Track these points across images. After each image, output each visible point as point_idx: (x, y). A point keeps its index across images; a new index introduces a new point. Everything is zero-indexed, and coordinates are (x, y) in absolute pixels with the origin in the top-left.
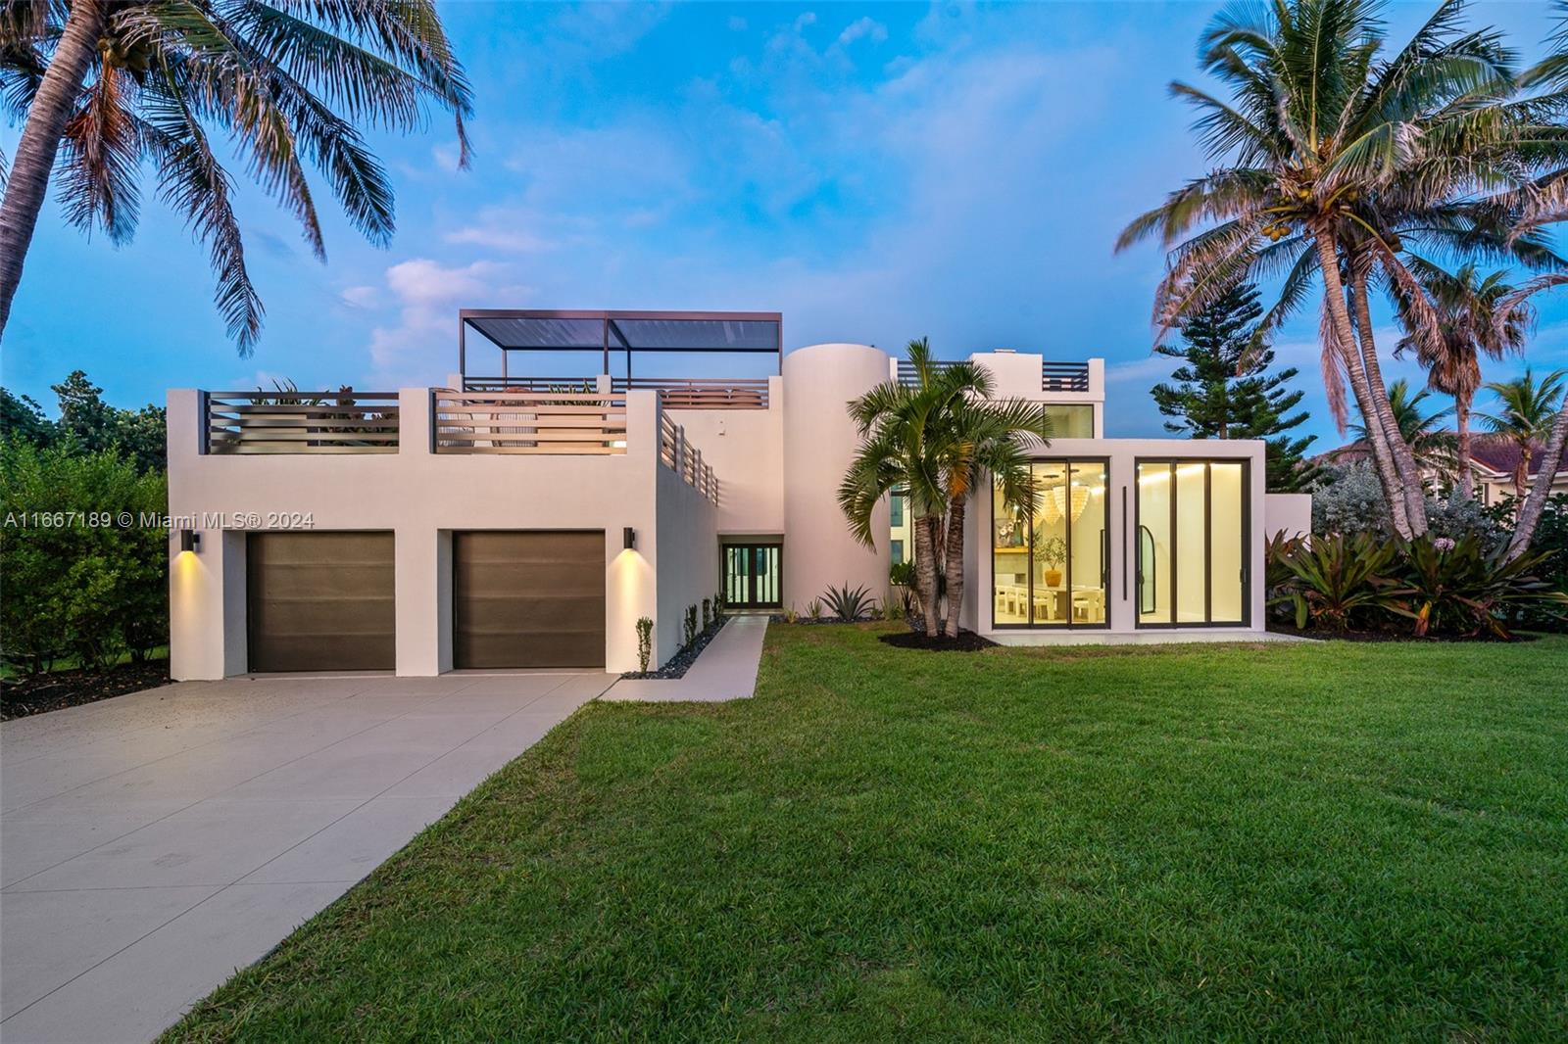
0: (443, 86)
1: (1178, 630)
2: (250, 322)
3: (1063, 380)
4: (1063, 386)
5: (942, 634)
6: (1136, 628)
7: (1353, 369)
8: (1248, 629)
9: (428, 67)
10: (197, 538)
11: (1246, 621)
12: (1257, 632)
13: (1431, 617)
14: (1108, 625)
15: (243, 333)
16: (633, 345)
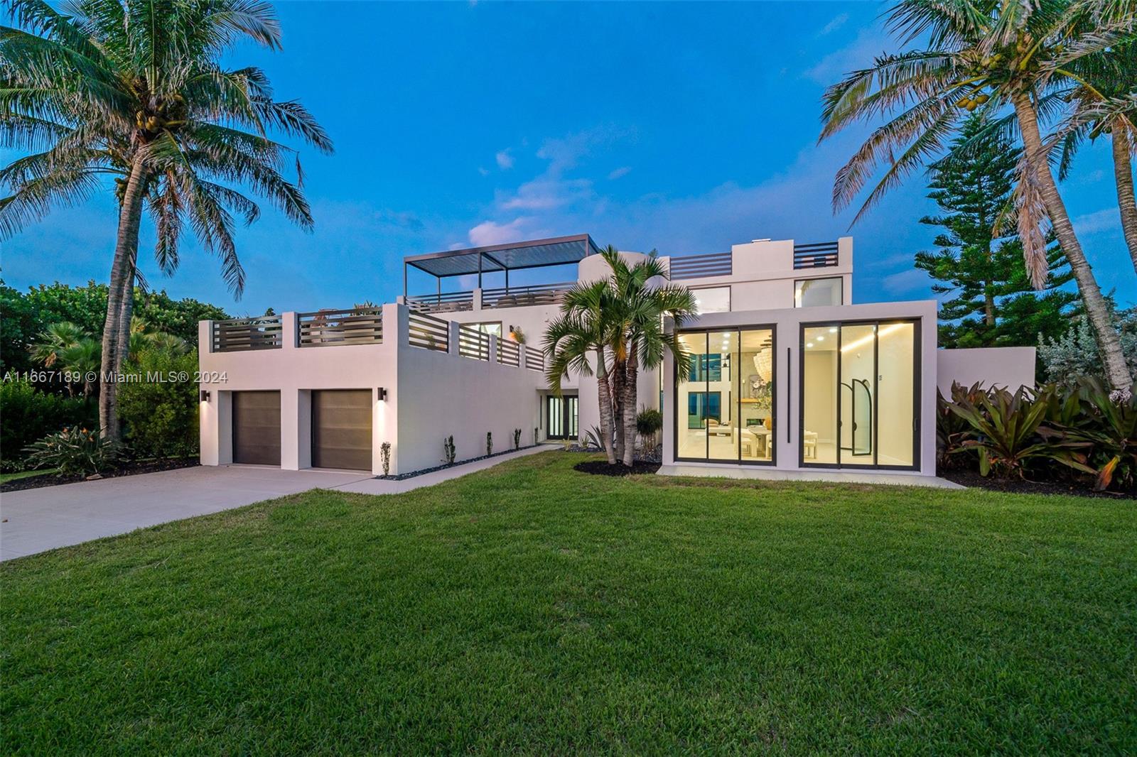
0: (317, 140)
1: (842, 470)
2: (240, 283)
3: (827, 257)
4: (827, 263)
5: (619, 462)
6: (800, 467)
7: (1055, 222)
8: (917, 473)
9: (308, 133)
10: (209, 395)
11: (916, 466)
12: (927, 477)
13: (1117, 473)
14: (774, 463)
15: (237, 290)
16: (509, 266)
